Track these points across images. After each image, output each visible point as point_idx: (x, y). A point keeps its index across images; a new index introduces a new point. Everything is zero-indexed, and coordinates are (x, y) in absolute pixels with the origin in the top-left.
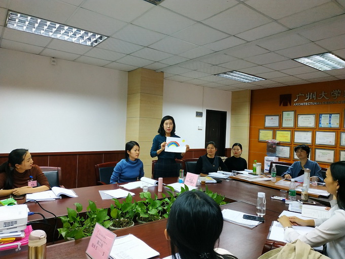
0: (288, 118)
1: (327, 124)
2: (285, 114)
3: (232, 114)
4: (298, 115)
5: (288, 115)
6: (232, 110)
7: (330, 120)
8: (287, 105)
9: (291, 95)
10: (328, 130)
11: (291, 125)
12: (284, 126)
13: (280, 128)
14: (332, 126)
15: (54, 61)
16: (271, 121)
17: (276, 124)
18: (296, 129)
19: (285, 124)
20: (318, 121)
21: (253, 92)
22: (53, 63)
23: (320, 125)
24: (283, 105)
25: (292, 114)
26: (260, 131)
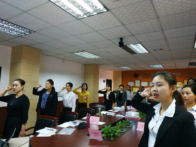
0: (138, 83)
2: (136, 81)
3: (113, 81)
4: (141, 82)
5: (138, 82)
6: (114, 79)
8: (137, 78)
9: (138, 74)
11: (139, 85)
12: (136, 86)
13: (135, 86)
15: (64, 61)
16: (131, 84)
17: (133, 85)
19: (136, 85)
21: (122, 72)
22: (63, 62)
23: (149, 85)
24: (135, 78)
25: (139, 81)
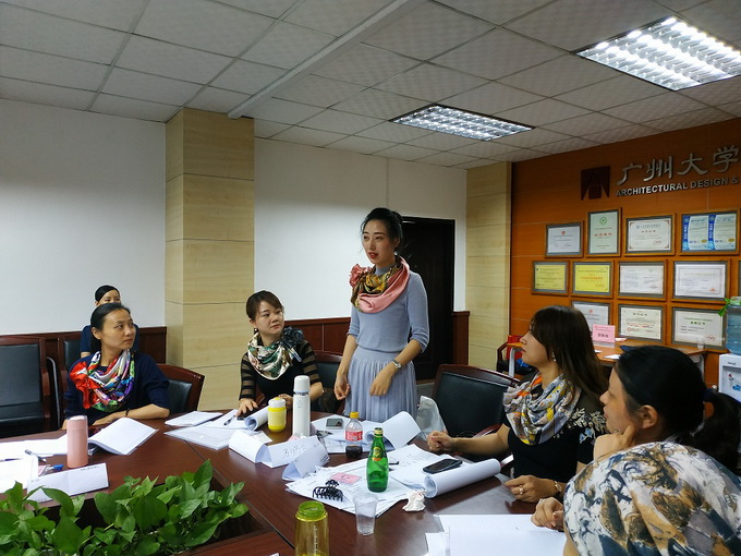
0: (604, 231)
1: (704, 241)
2: (596, 219)
3: (468, 227)
4: (628, 220)
5: (603, 221)
6: (468, 216)
7: (711, 232)
10: (706, 259)
11: (610, 246)
12: (593, 250)
13: (585, 256)
14: (718, 246)
16: (562, 240)
17: (573, 247)
18: (623, 259)
19: (596, 247)
20: (679, 236)
21: (516, 167)
23: (685, 245)
25: (611, 219)
26: (537, 266)
